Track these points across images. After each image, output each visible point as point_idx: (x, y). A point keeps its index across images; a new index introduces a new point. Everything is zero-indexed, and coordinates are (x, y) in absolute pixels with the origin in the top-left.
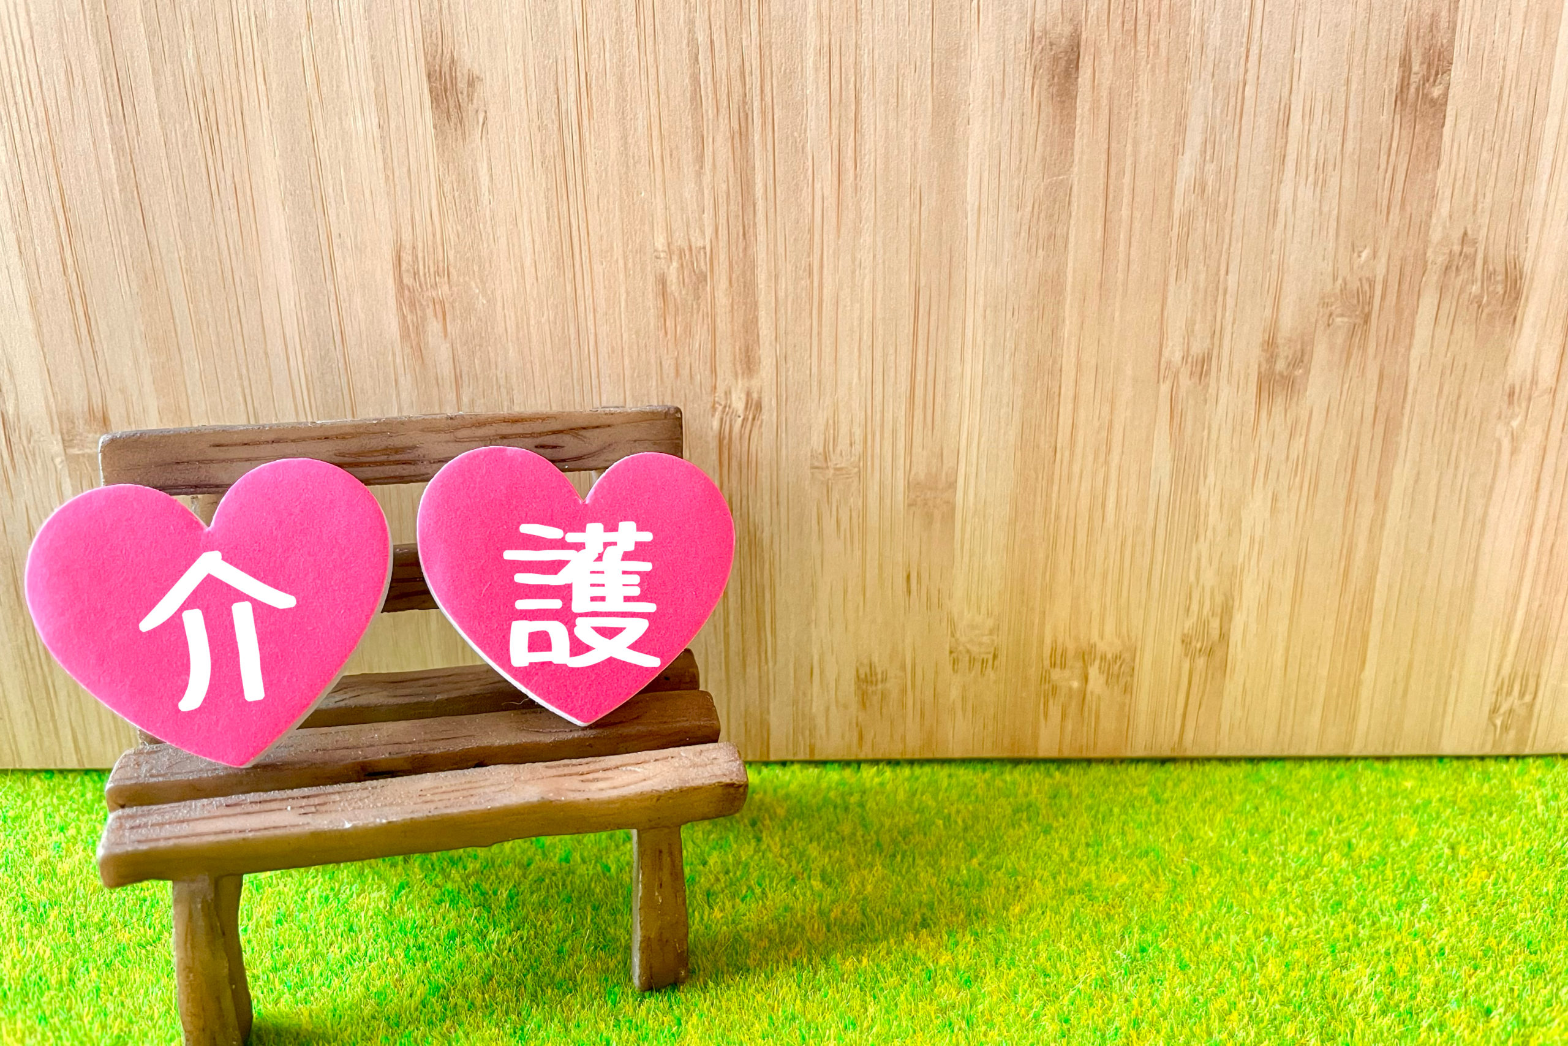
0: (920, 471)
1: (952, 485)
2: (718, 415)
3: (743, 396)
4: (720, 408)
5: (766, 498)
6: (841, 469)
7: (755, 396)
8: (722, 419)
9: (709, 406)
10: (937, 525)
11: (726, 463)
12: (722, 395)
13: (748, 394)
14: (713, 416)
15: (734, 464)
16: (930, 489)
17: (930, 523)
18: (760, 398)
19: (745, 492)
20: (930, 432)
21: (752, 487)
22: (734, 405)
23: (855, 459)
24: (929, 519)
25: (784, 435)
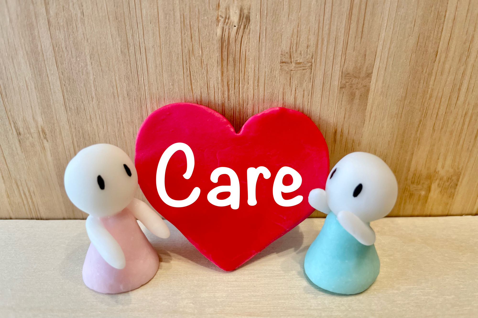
0: (350, 66)
1: (369, 75)
2: (221, 24)
3: (238, 12)
4: (222, 20)
5: (251, 82)
6: (299, 63)
7: (246, 12)
8: (223, 28)
9: (215, 18)
10: (356, 101)
11: (225, 58)
12: (224, 10)
13: (241, 10)
14: (217, 25)
15: (231, 59)
16: (355, 77)
17: (353, 100)
18: (249, 13)
19: (237, 78)
20: (359, 40)
21: (242, 75)
22: (232, 18)
23: (309, 56)
24: (352, 96)
25: (264, 40)
